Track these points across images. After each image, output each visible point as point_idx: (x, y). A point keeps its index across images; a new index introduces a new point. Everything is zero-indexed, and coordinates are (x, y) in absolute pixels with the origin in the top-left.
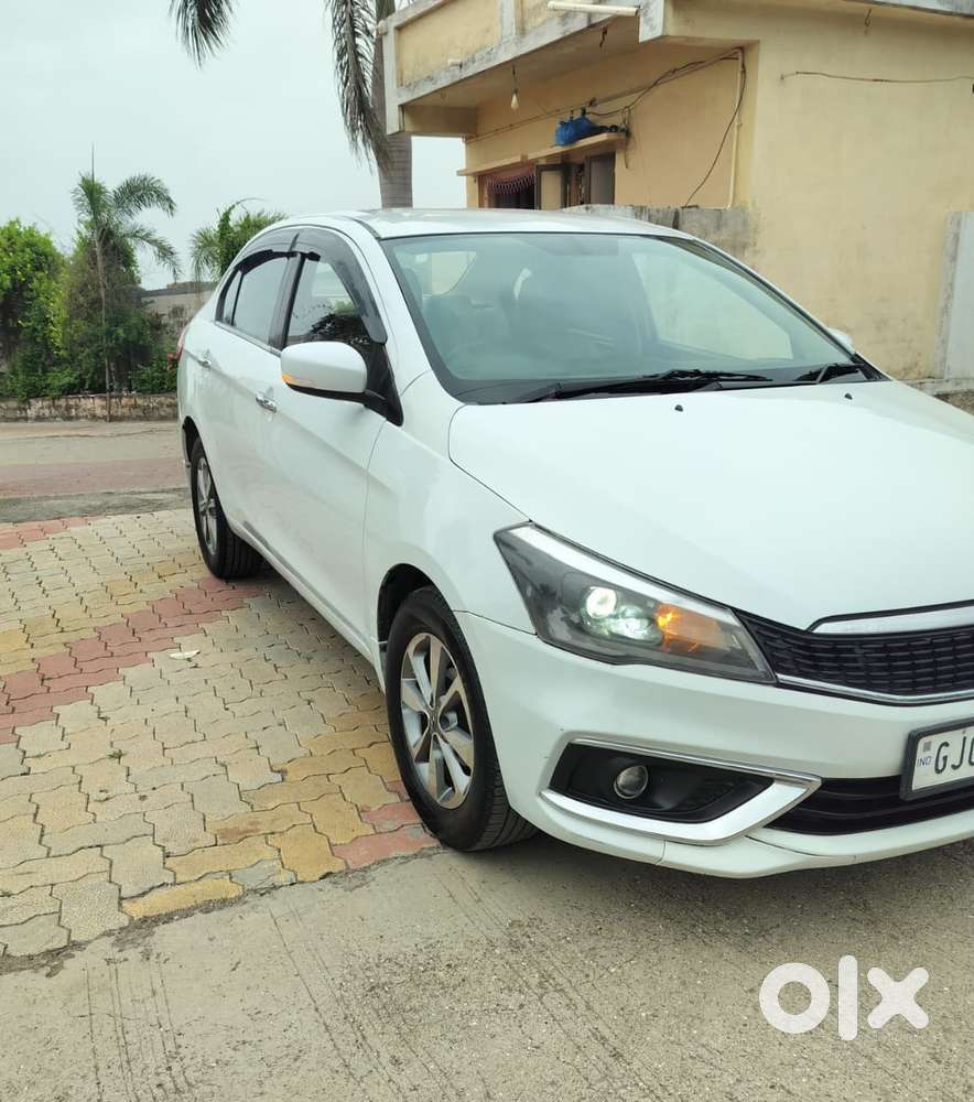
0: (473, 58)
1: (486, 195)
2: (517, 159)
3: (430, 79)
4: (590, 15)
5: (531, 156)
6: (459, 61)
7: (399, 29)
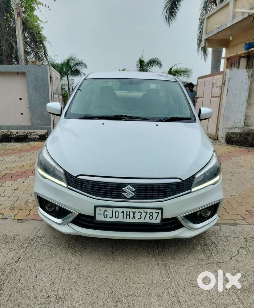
0: (222, 25)
1: (229, 64)
2: (235, 54)
3: (212, 32)
4: (249, 13)
5: (238, 53)
6: (218, 27)
7: (208, 18)
